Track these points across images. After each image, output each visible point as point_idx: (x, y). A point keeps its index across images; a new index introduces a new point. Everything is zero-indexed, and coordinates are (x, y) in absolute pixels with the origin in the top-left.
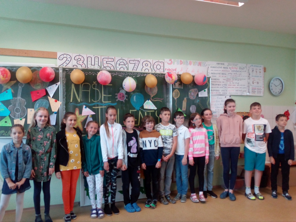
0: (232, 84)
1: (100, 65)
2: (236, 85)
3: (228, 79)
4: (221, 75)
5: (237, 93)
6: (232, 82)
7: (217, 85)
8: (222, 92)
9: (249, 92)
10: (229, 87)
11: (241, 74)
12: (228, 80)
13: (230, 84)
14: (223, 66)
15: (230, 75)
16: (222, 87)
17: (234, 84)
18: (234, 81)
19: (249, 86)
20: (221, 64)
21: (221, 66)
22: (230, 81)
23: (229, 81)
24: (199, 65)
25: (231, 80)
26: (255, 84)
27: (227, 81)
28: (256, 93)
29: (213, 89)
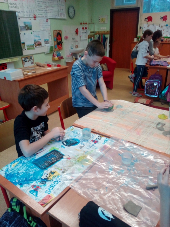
0: (49, 10)
2: (52, 10)
4: (43, 3)
5: (53, 17)
6: (49, 9)
7: (41, 10)
8: (45, 16)
9: (59, 16)
10: (48, 13)
11: (53, 3)
12: (47, 7)
15: (48, 3)
16: (44, 12)
18: (51, 8)
19: (58, 12)
25: (49, 7)
26: (61, 11)
28: (63, 17)
29: (39, 13)
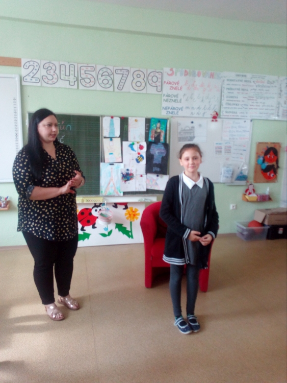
0: (255, 104)
1: (76, 75)
2: (261, 105)
3: (250, 97)
4: (241, 91)
5: (261, 117)
6: (255, 101)
7: (234, 104)
8: (240, 115)
9: (278, 116)
10: (252, 109)
11: (268, 90)
13: (252, 104)
14: (244, 79)
15: (253, 91)
16: (241, 108)
17: (258, 104)
18: (259, 100)
19: (278, 108)
20: (243, 76)
21: (241, 79)
22: (253, 100)
23: (251, 100)
24: (210, 77)
25: (255, 99)
27: (249, 100)
29: (228, 110)
